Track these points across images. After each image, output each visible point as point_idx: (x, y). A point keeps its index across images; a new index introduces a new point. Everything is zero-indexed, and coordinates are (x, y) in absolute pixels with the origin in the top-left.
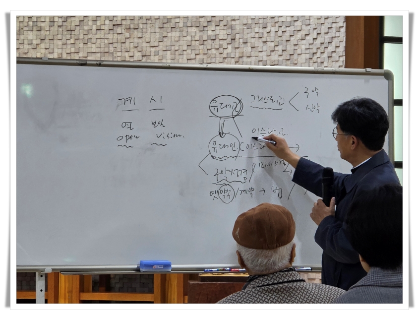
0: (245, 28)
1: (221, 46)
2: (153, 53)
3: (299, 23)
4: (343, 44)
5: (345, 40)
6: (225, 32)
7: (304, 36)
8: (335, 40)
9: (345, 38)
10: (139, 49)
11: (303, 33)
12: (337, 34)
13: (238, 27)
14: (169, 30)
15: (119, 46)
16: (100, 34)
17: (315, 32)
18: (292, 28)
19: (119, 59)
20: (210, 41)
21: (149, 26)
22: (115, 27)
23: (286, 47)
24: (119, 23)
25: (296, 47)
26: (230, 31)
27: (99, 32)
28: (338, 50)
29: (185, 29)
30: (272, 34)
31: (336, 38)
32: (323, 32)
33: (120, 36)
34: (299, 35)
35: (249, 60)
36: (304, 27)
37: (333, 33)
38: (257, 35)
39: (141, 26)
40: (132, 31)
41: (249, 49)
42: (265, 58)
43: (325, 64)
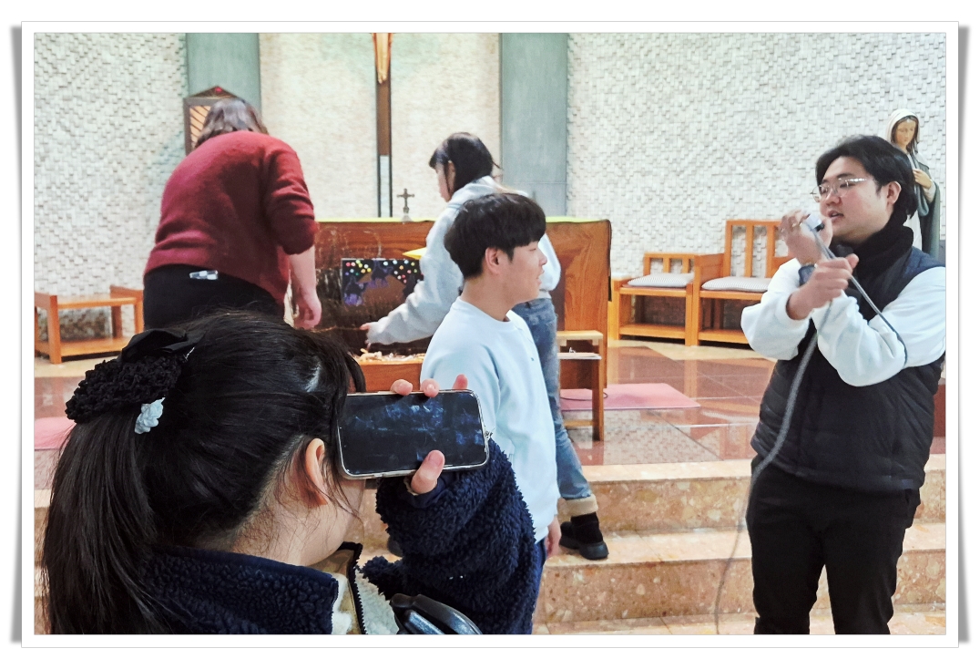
10: (785, 106)
15: (765, 104)
16: (747, 94)
24: (766, 82)
33: (765, 96)
39: (788, 84)
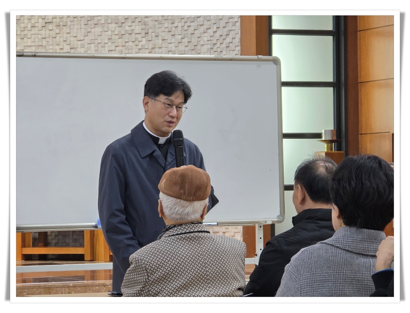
0: (157, 23)
1: (136, 39)
2: (79, 46)
3: (201, 19)
4: (239, 36)
5: (240, 33)
6: (140, 27)
7: (206, 30)
8: (232, 33)
9: (240, 30)
10: (68, 42)
11: (205, 27)
12: (233, 28)
13: (151, 23)
14: (93, 26)
15: (50, 40)
16: (35, 31)
17: (215, 26)
18: (196, 24)
19: (51, 51)
20: (127, 35)
21: (75, 23)
22: (47, 25)
23: (191, 39)
24: (50, 21)
25: (199, 39)
26: (143, 27)
27: (33, 29)
28: (234, 41)
29: (106, 25)
30: (179, 28)
31: (233, 31)
32: (221, 26)
33: (51, 32)
34: (202, 29)
35: (160, 50)
36: (206, 22)
37: (230, 26)
38: (167, 30)
39: (69, 23)
40: (61, 27)
41: (160, 41)
42: (174, 49)
43: (224, 53)
